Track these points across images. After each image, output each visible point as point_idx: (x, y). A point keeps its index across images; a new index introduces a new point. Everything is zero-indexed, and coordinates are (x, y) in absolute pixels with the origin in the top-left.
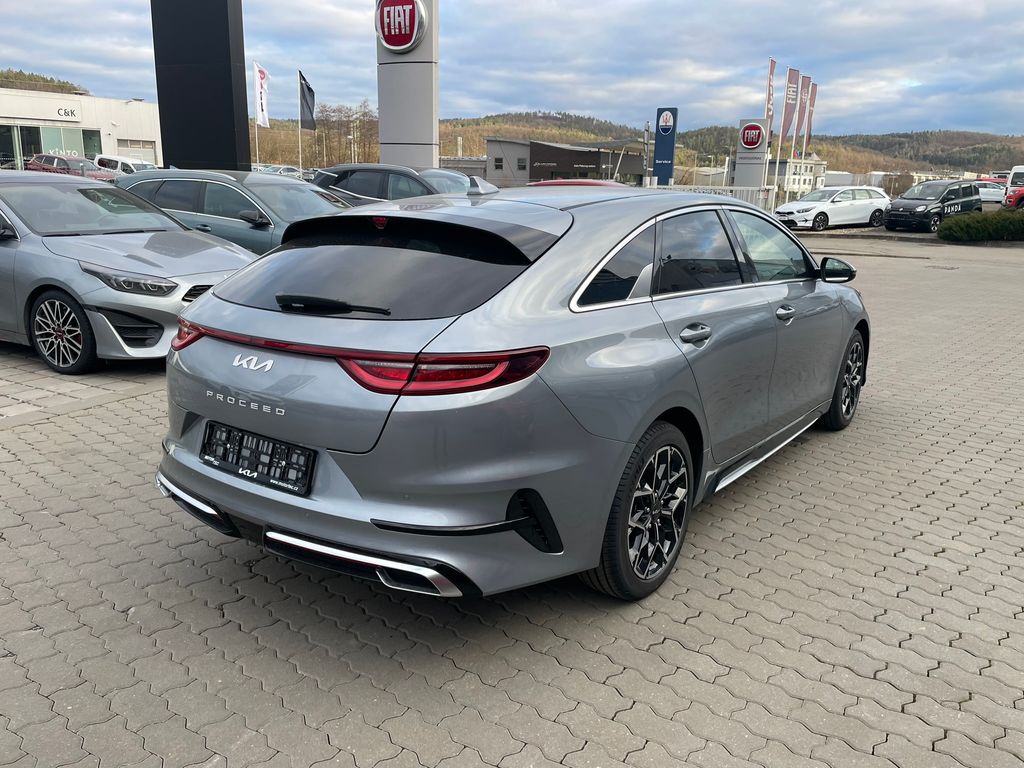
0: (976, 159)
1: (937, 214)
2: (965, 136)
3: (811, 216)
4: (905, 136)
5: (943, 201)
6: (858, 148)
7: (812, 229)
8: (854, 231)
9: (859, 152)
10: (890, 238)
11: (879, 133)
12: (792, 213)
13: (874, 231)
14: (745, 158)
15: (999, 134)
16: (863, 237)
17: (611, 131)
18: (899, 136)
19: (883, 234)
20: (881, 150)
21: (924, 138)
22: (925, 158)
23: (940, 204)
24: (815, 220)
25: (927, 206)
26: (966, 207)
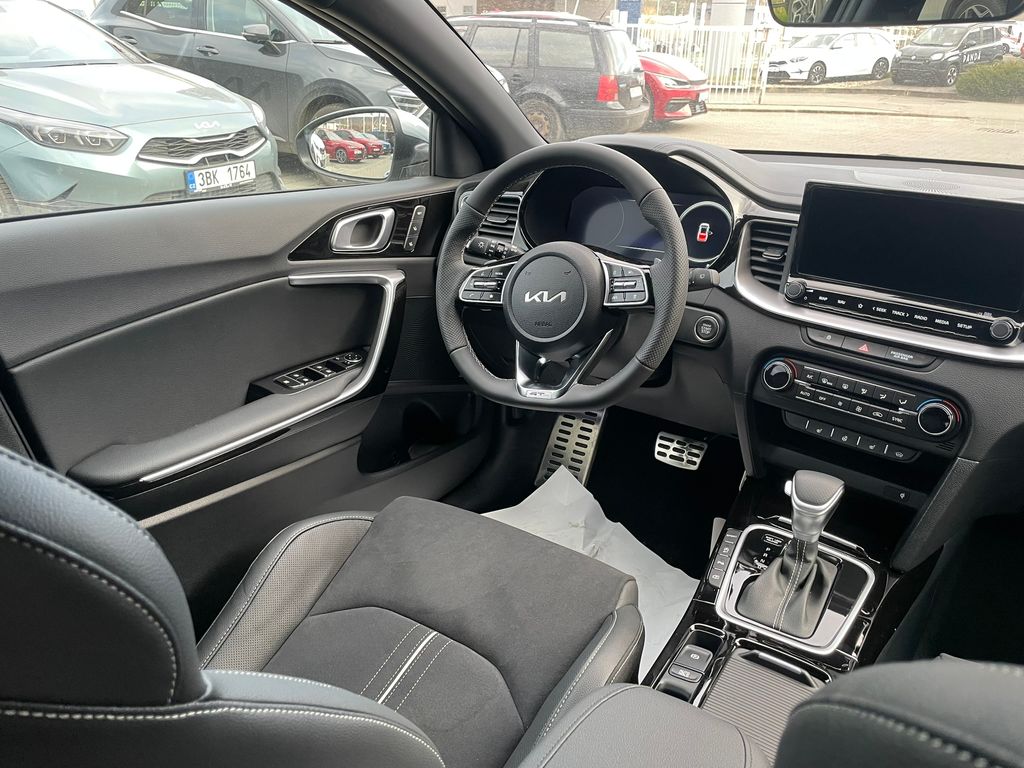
1: (955, 63)
3: (806, 66)
5: (961, 48)
7: (807, 82)
8: (855, 85)
10: (900, 93)
12: (784, 63)
13: (877, 84)
16: (869, 92)
19: (891, 88)
23: (958, 52)
24: (811, 72)
25: (944, 52)
26: (987, 55)
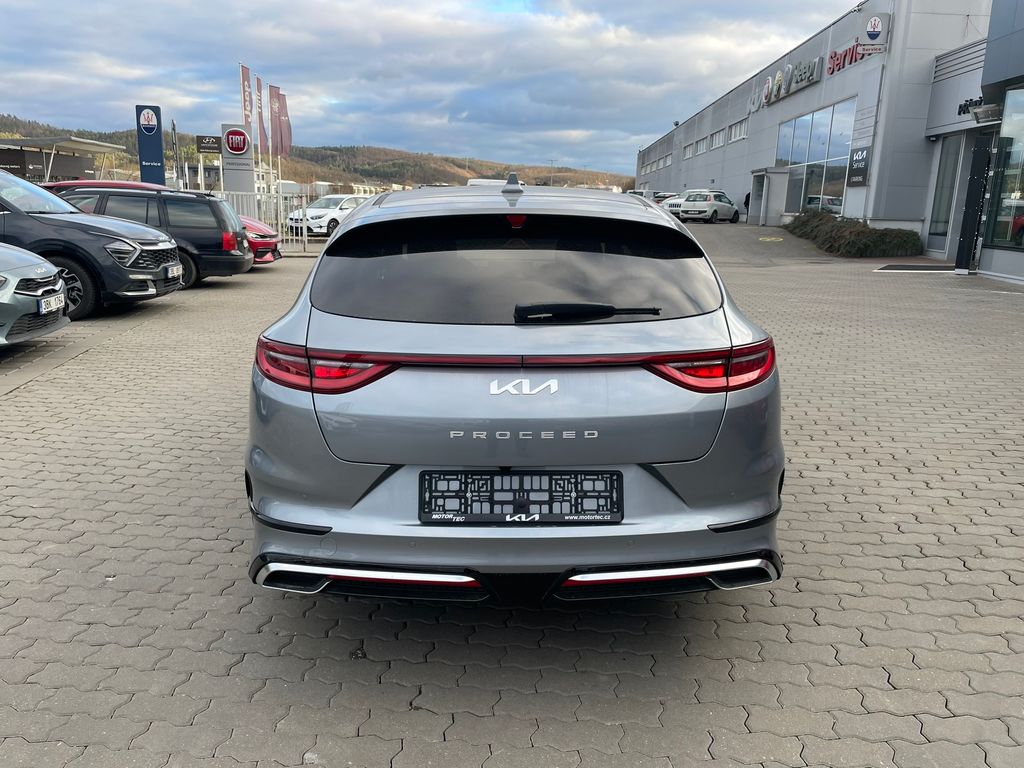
0: (397, 172)
2: (385, 152)
3: (325, 222)
4: (336, 149)
6: (296, 159)
9: (298, 162)
11: (313, 145)
14: (233, 164)
15: (411, 152)
17: (18, 127)
18: (331, 149)
20: (317, 162)
21: (351, 152)
22: (356, 170)
24: (328, 226)
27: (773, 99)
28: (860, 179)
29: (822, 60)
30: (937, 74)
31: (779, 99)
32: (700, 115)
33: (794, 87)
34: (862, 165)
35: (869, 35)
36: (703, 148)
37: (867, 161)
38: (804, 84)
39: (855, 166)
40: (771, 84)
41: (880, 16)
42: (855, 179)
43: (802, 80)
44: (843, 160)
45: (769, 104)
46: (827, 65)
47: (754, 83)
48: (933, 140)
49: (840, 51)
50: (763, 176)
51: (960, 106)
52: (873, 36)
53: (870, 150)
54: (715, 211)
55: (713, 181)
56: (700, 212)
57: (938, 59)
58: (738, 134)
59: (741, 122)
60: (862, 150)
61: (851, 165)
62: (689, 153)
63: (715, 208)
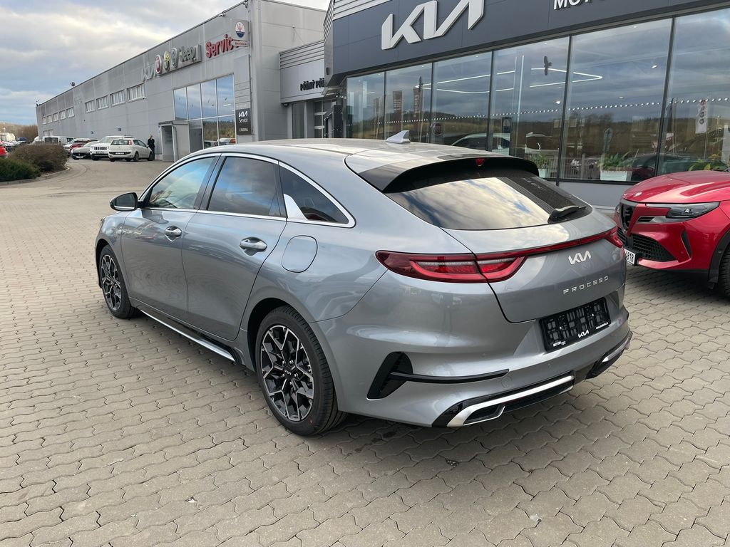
27: (164, 71)
28: (247, 130)
29: (200, 47)
30: (282, 64)
31: (169, 72)
32: (97, 79)
33: (180, 63)
34: (246, 120)
35: (238, 34)
36: (104, 104)
37: (249, 117)
38: (189, 62)
39: (241, 121)
40: (160, 60)
41: (244, 22)
42: (243, 130)
43: (187, 60)
44: (231, 117)
45: (161, 75)
46: (205, 51)
47: (144, 58)
48: (286, 105)
49: (214, 42)
50: (170, 127)
51: (301, 85)
52: (240, 35)
53: (249, 110)
54: (137, 152)
55: (120, 130)
56: (125, 153)
57: (281, 54)
58: (138, 95)
59: (138, 86)
60: (244, 110)
61: (237, 121)
62: (91, 108)
63: (136, 150)
